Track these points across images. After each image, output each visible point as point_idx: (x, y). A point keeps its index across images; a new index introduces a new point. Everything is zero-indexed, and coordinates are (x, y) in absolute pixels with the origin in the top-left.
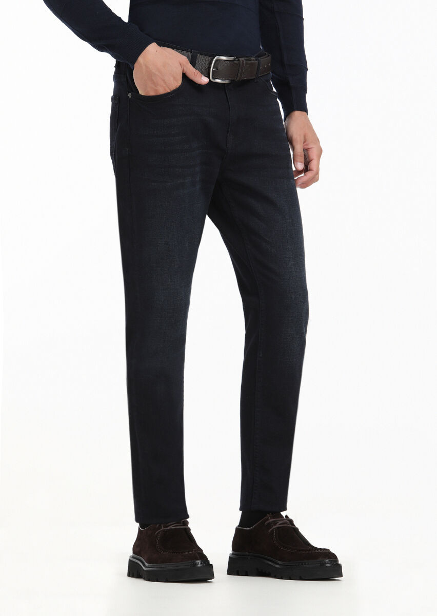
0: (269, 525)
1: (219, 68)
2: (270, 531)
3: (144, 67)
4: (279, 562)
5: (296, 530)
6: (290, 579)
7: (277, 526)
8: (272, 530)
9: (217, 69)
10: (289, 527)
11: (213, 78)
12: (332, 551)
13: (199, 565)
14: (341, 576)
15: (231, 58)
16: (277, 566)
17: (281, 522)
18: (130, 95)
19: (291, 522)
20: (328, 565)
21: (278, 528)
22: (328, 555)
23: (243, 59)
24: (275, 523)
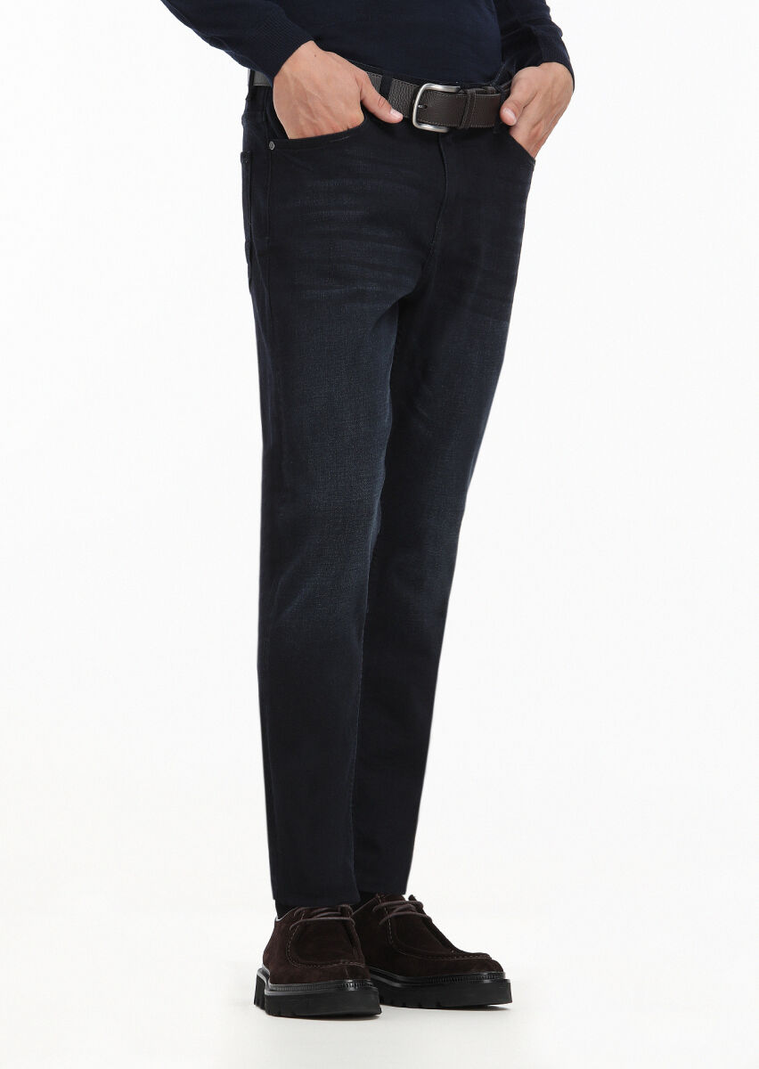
0: (381, 913)
1: (430, 105)
2: (381, 923)
3: (292, 83)
4: (399, 977)
5: (428, 921)
6: (420, 1007)
7: (394, 914)
8: (386, 922)
9: (426, 107)
10: (415, 915)
11: (418, 122)
12: (494, 957)
13: (352, 989)
14: (509, 1000)
15: (452, 89)
16: (397, 985)
17: (401, 907)
18: (272, 146)
19: (419, 906)
20: (487, 981)
21: (396, 917)
22: (485, 963)
23: (474, 90)
24: (391, 911)
